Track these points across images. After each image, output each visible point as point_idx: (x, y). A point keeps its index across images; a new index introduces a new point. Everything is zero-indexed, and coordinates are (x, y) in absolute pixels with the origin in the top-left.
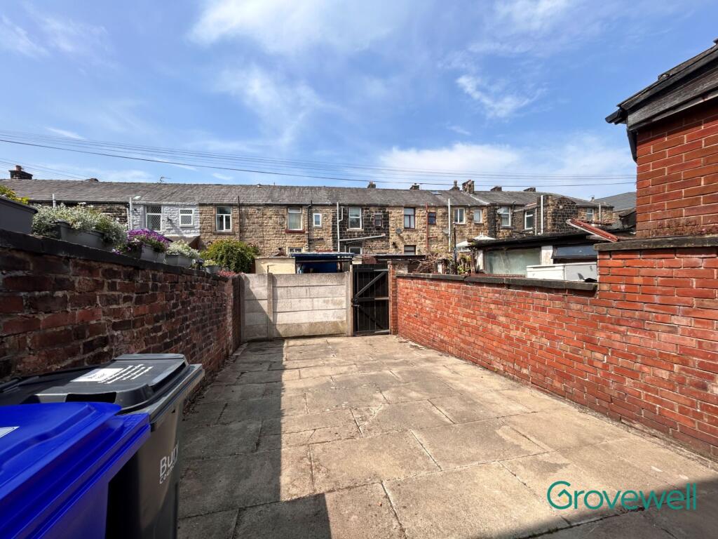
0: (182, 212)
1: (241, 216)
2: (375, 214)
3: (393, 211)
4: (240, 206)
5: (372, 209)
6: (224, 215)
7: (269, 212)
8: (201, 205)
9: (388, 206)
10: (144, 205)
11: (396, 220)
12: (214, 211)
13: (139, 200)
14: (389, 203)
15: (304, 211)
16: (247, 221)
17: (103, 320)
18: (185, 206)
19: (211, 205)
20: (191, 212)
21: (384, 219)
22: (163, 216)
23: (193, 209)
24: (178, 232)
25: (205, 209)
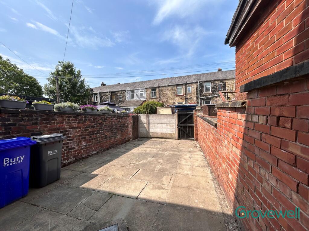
0: (140, 92)
1: (159, 91)
2: (218, 84)
3: (228, 82)
4: (159, 87)
5: (217, 82)
6: (154, 91)
7: (170, 88)
8: (146, 88)
9: (225, 79)
10: (130, 90)
11: (230, 86)
12: (150, 90)
13: (129, 89)
14: (226, 78)
15: (183, 87)
16: (161, 93)
17: (66, 127)
18: (141, 89)
19: (149, 88)
20: (143, 91)
21: (223, 86)
22: (135, 93)
23: (144, 90)
24: (139, 99)
25: (148, 90)
